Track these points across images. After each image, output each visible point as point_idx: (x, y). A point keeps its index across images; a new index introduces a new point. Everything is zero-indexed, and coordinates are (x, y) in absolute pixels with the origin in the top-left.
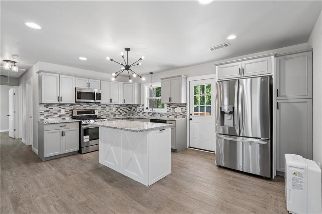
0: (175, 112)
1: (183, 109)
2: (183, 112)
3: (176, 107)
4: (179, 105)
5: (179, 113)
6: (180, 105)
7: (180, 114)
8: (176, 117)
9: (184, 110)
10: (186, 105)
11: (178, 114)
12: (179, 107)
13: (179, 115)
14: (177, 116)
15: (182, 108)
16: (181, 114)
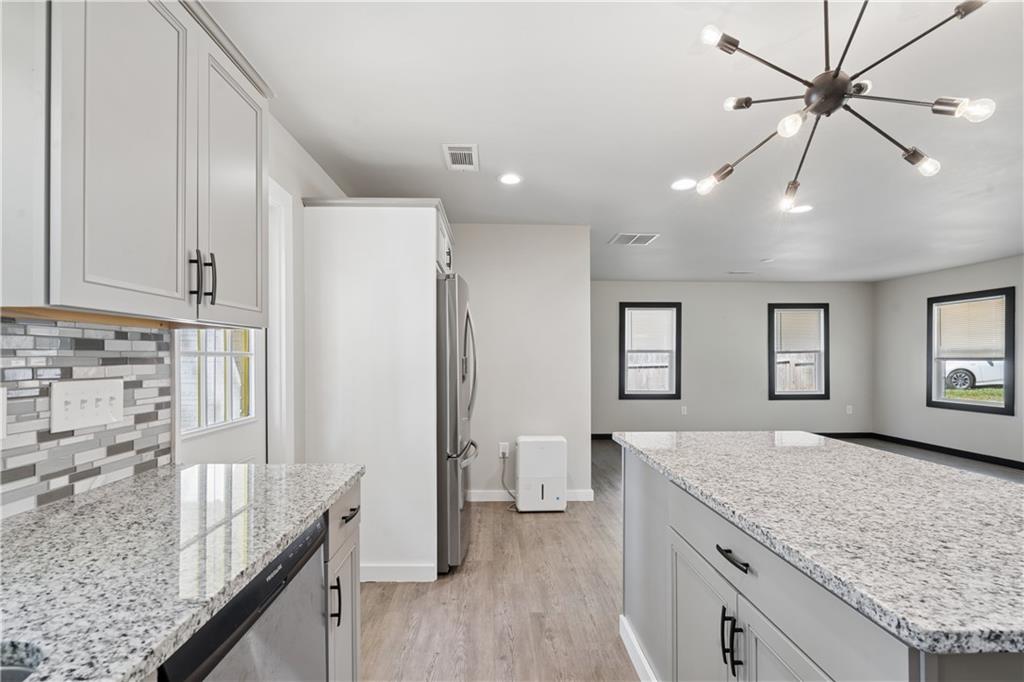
0: (45, 436)
1: (138, 384)
2: (140, 419)
3: (67, 374)
4: (98, 345)
5: (101, 434)
6: (113, 347)
7: (113, 450)
8: (68, 491)
9: (146, 399)
10: (168, 347)
11: (82, 460)
12: (107, 362)
13: (97, 456)
14: (76, 475)
15: (131, 372)
16: (121, 439)
